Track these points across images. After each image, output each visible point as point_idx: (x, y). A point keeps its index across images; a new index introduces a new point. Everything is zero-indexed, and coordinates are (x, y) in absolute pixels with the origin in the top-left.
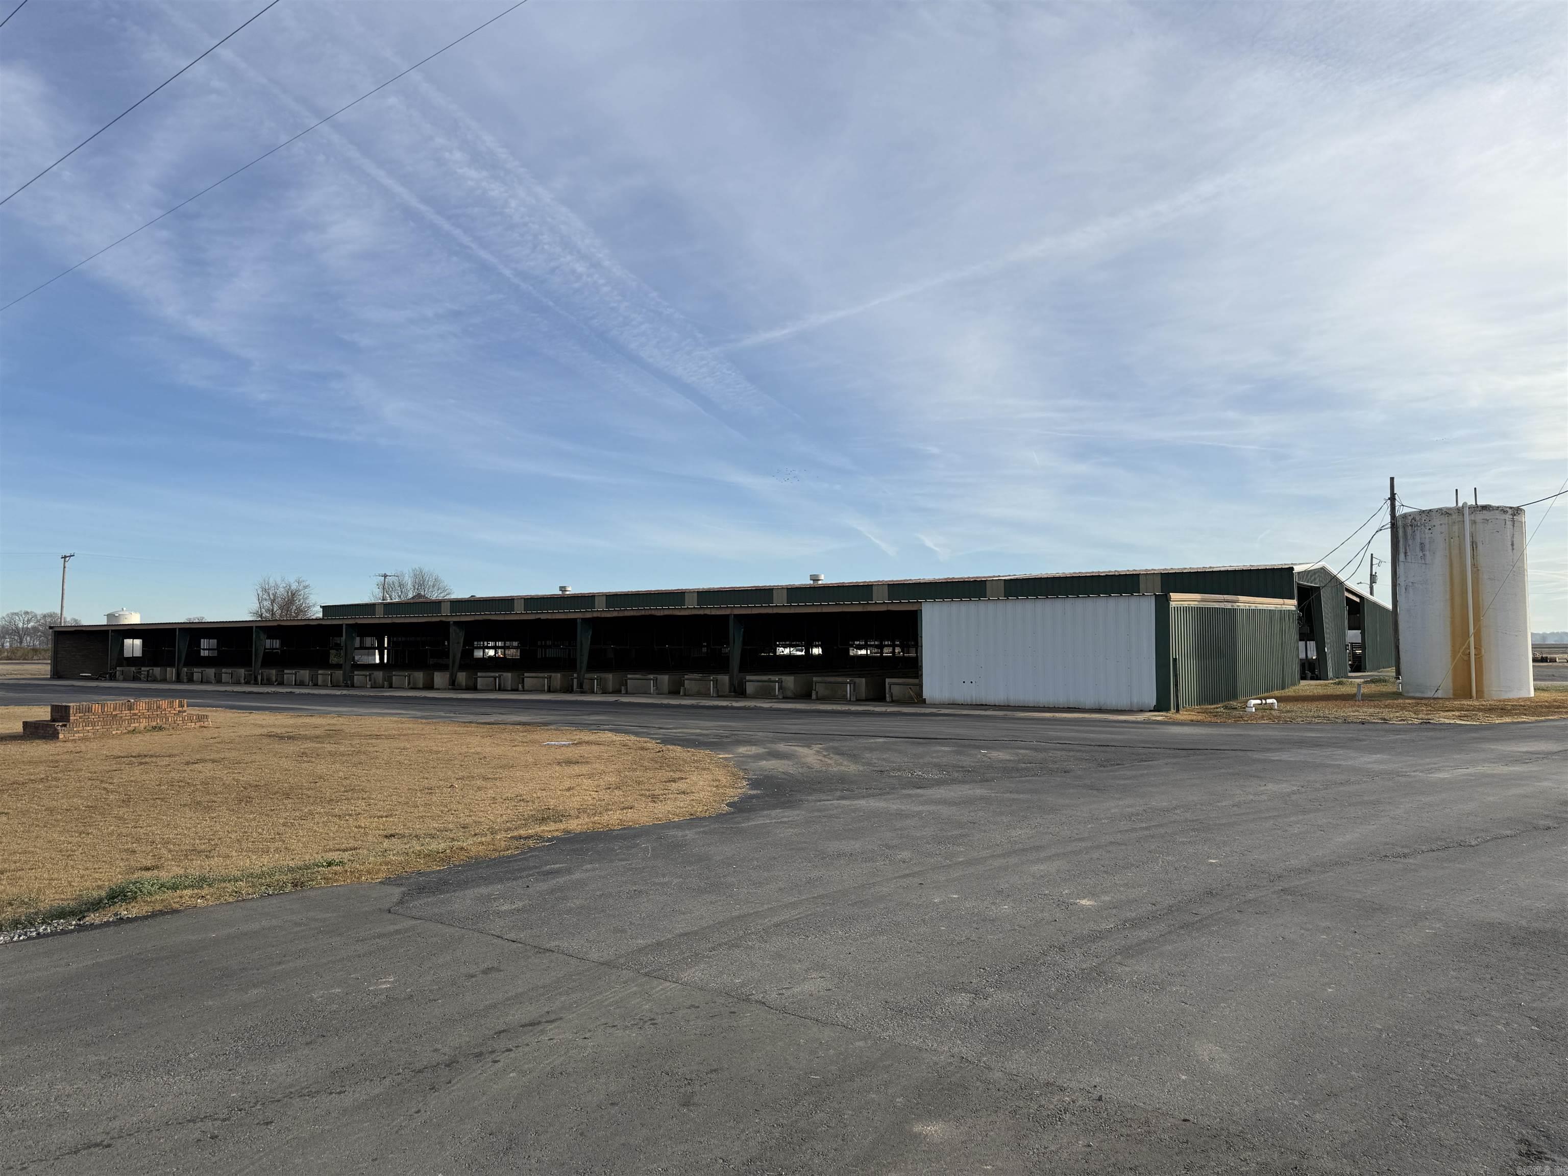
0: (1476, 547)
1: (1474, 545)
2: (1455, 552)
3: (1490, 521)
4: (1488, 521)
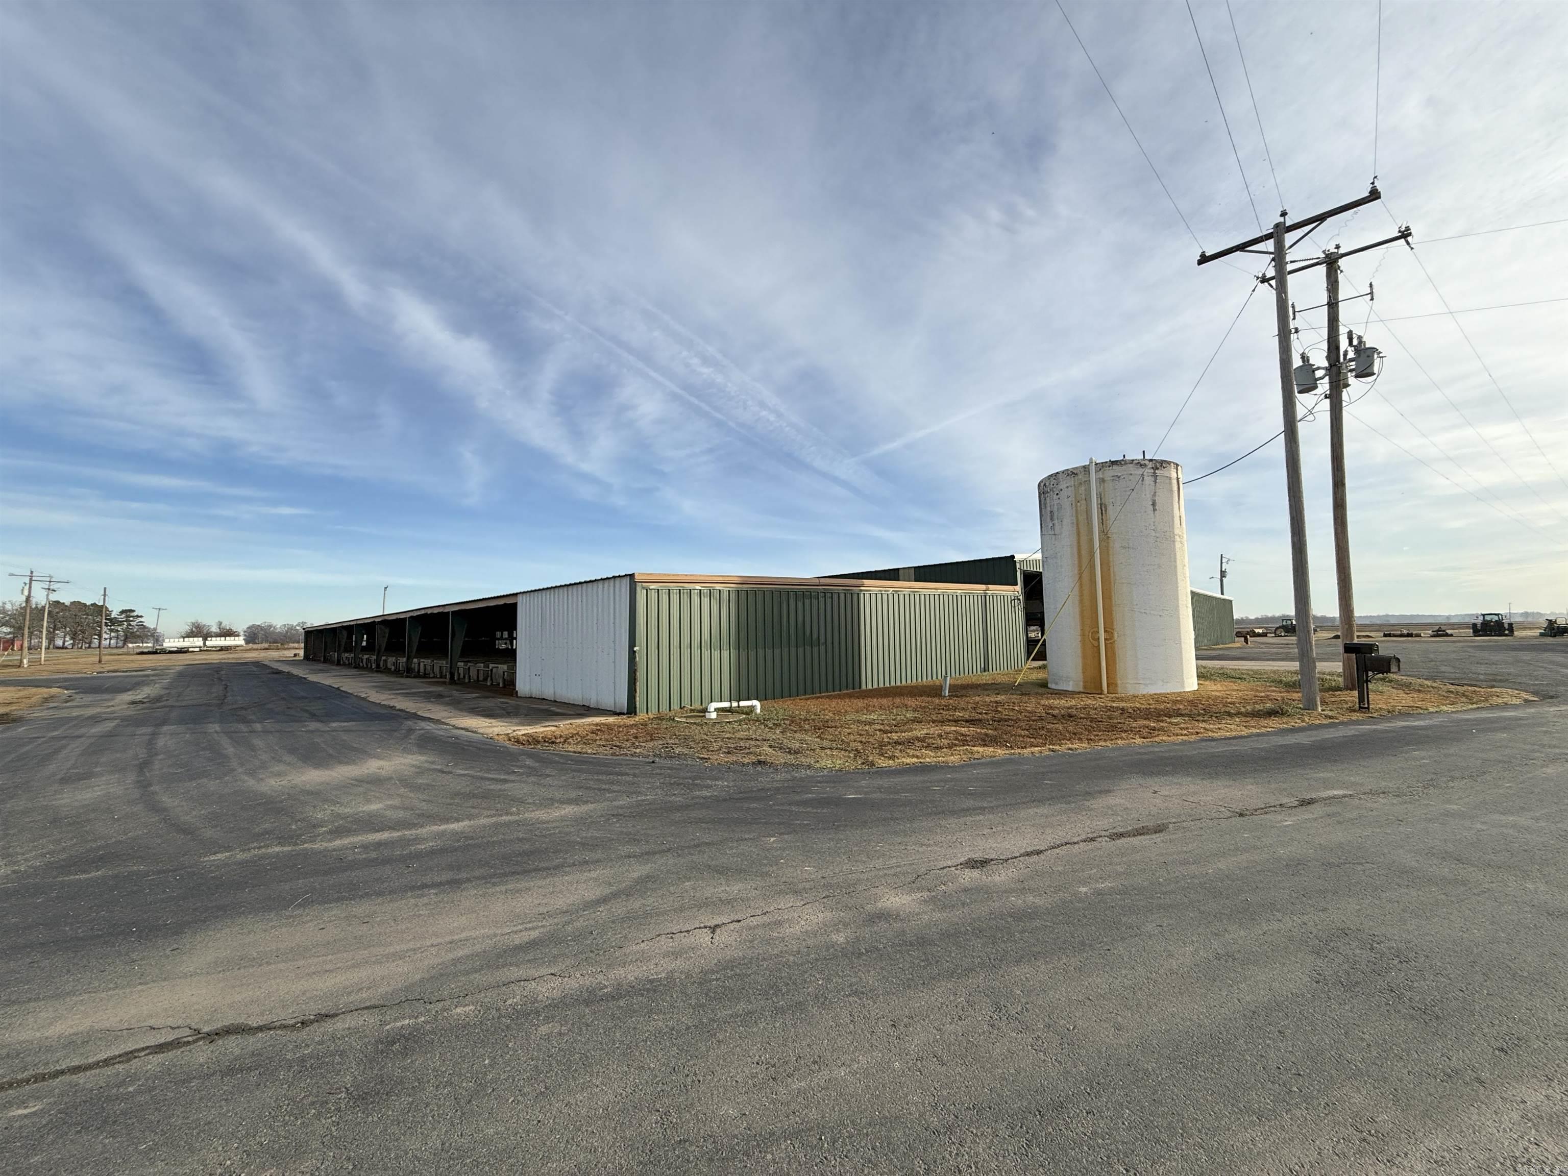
0: (1106, 511)
1: (1103, 508)
2: (1082, 518)
3: (1122, 477)
4: (1119, 477)
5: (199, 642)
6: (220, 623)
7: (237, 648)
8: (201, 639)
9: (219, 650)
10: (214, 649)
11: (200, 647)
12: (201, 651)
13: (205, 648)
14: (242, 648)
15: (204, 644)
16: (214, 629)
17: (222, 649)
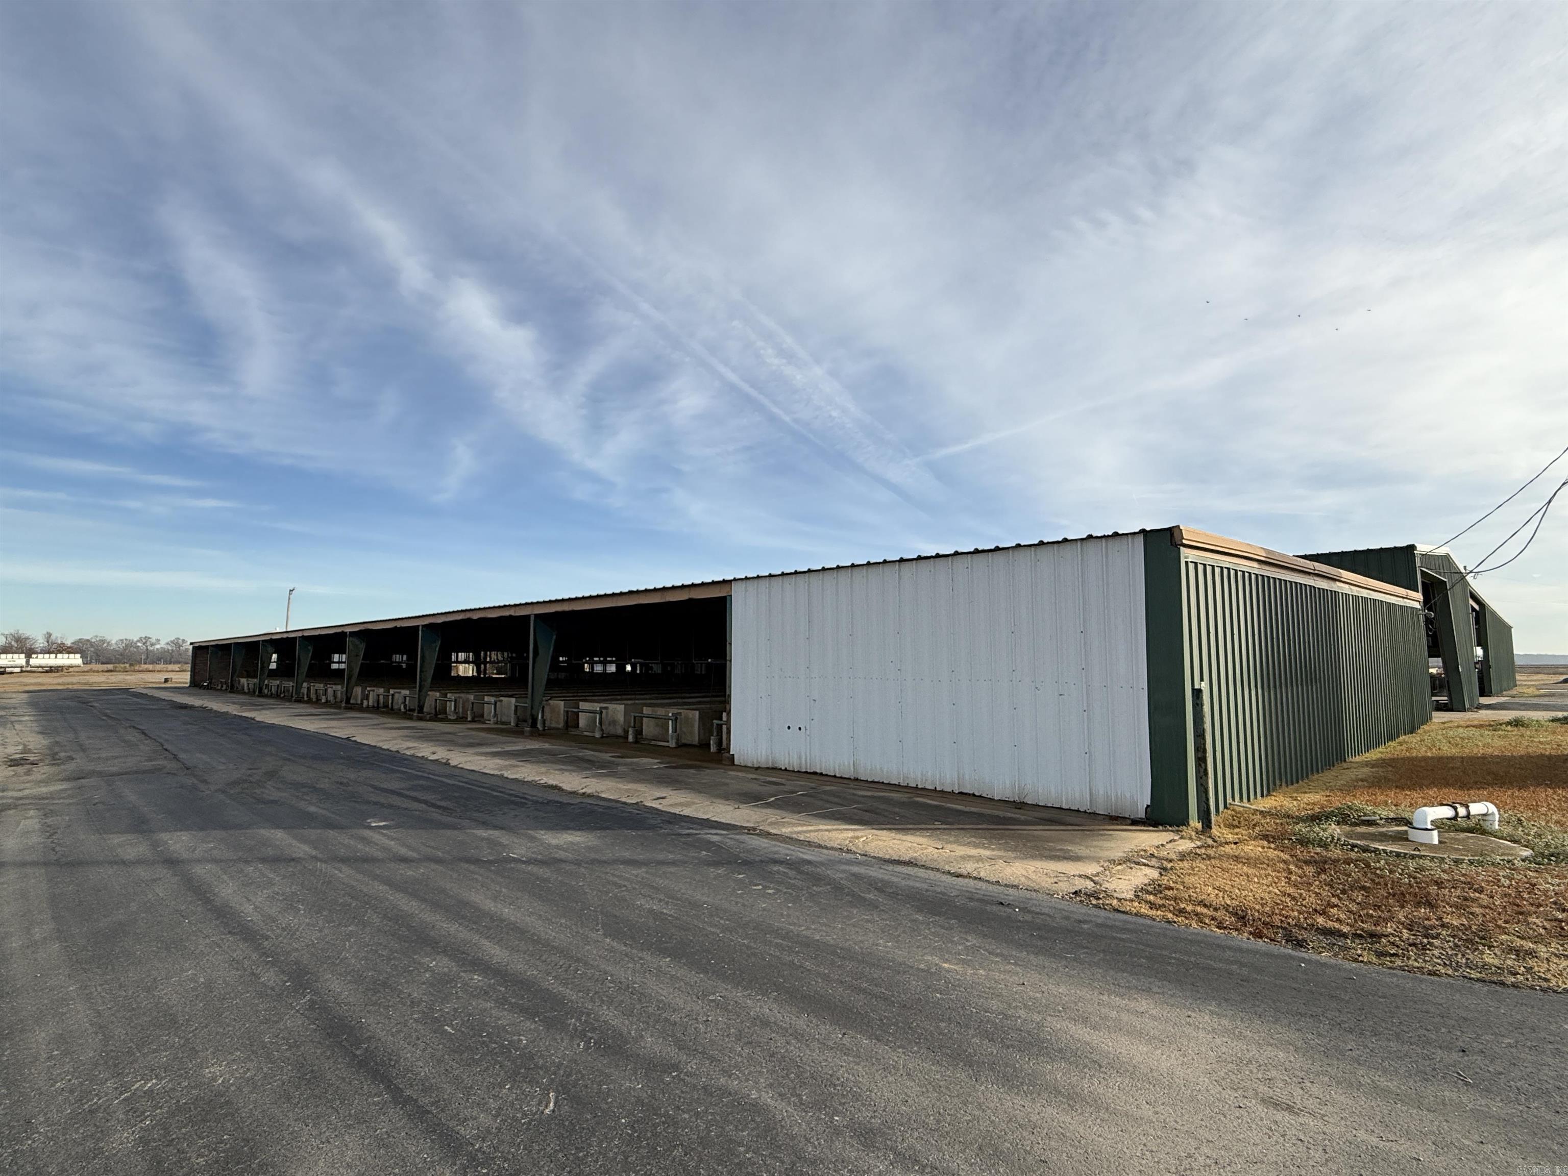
5: (20, 659)
6: (49, 635)
7: (71, 670)
8: (23, 656)
9: (47, 672)
10: (40, 669)
11: (22, 667)
12: (22, 671)
13: (29, 669)
14: (77, 669)
15: (28, 662)
16: (41, 643)
17: (51, 670)
